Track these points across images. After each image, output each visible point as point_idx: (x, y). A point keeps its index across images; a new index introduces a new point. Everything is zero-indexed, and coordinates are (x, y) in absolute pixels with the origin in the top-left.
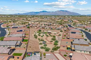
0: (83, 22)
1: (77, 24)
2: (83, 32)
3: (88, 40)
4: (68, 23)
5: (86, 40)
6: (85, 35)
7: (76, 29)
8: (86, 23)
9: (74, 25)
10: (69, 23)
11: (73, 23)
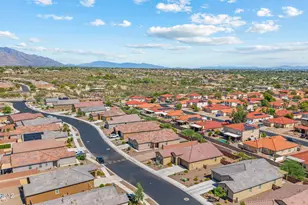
0: (68, 88)
1: (49, 95)
2: (70, 127)
3: (89, 156)
4: (13, 96)
5: (82, 157)
6: (79, 137)
7: (45, 115)
8: (78, 93)
9: (38, 101)
10: (18, 95)
11: (34, 94)
